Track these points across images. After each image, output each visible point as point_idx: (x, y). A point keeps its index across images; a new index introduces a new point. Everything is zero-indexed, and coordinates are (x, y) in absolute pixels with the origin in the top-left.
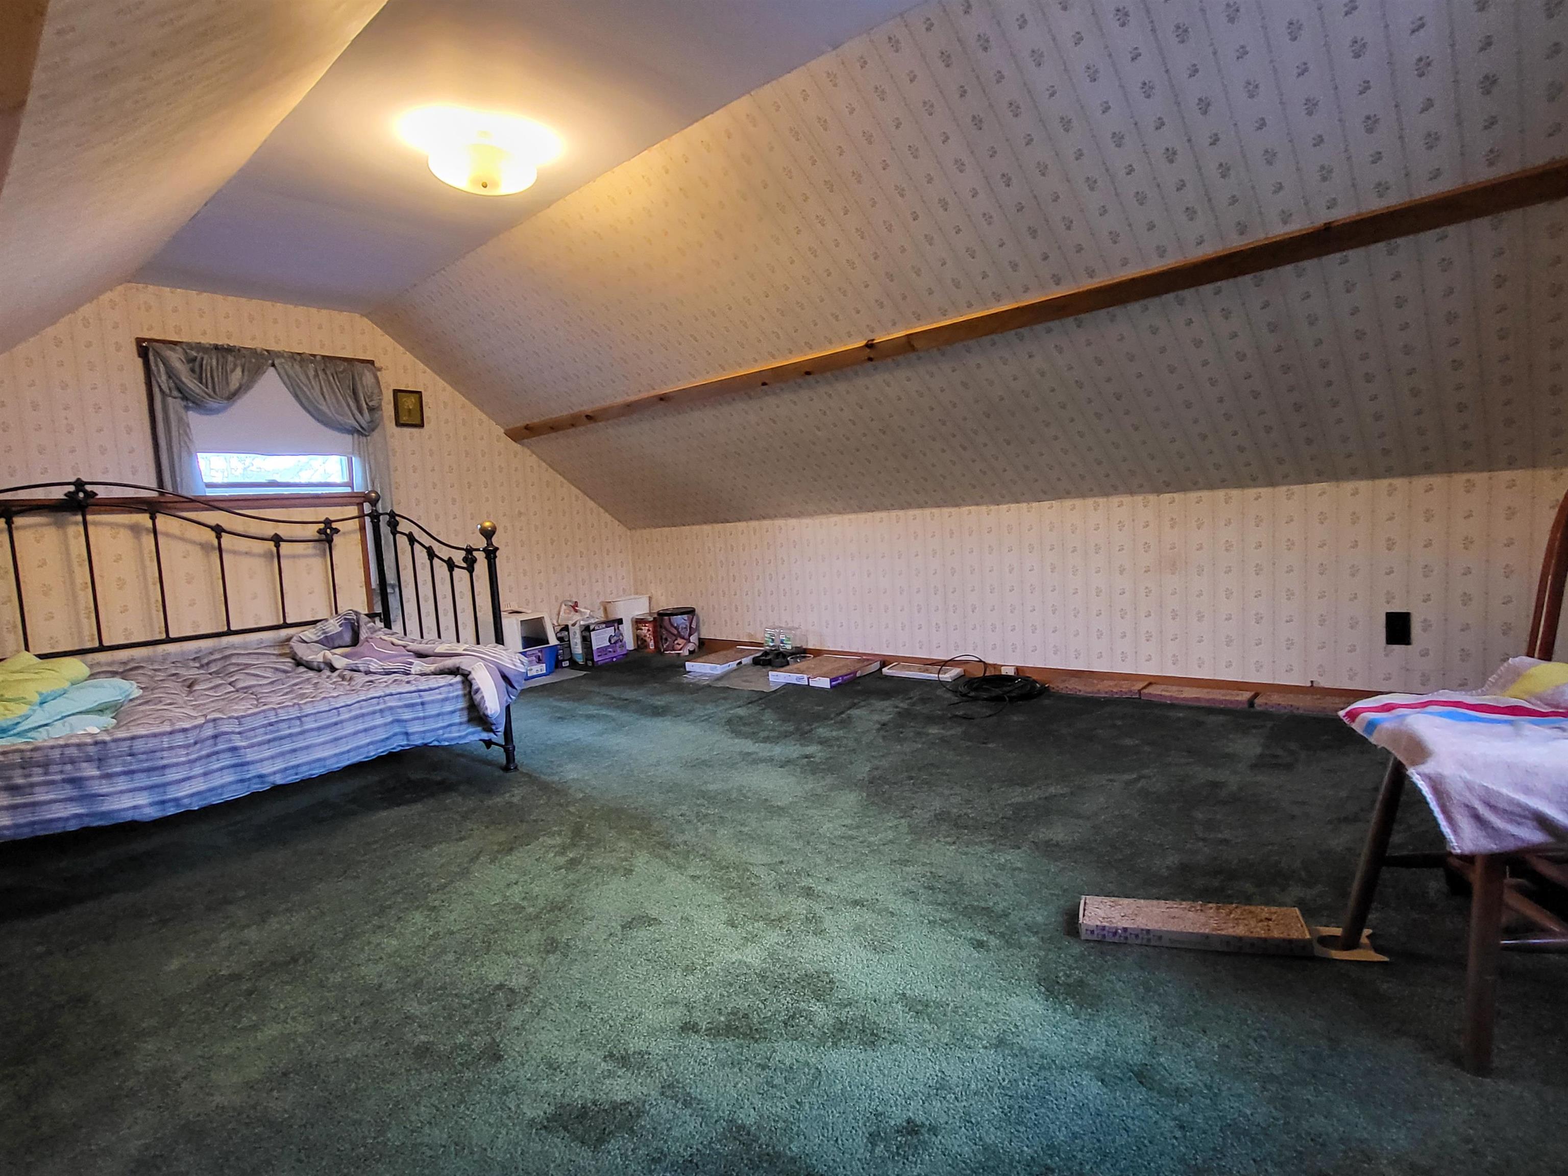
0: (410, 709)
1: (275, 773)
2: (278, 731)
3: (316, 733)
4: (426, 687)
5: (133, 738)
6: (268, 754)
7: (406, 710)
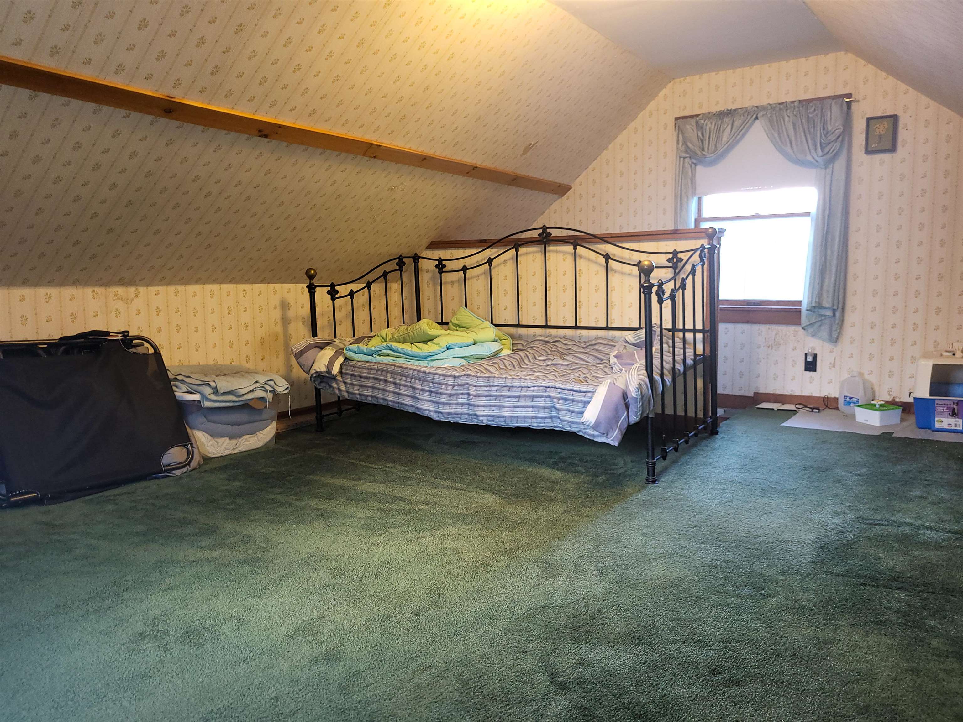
0: (564, 402)
1: (483, 416)
2: (491, 391)
3: (507, 399)
4: (578, 389)
5: (435, 374)
6: (483, 403)
7: (561, 402)
